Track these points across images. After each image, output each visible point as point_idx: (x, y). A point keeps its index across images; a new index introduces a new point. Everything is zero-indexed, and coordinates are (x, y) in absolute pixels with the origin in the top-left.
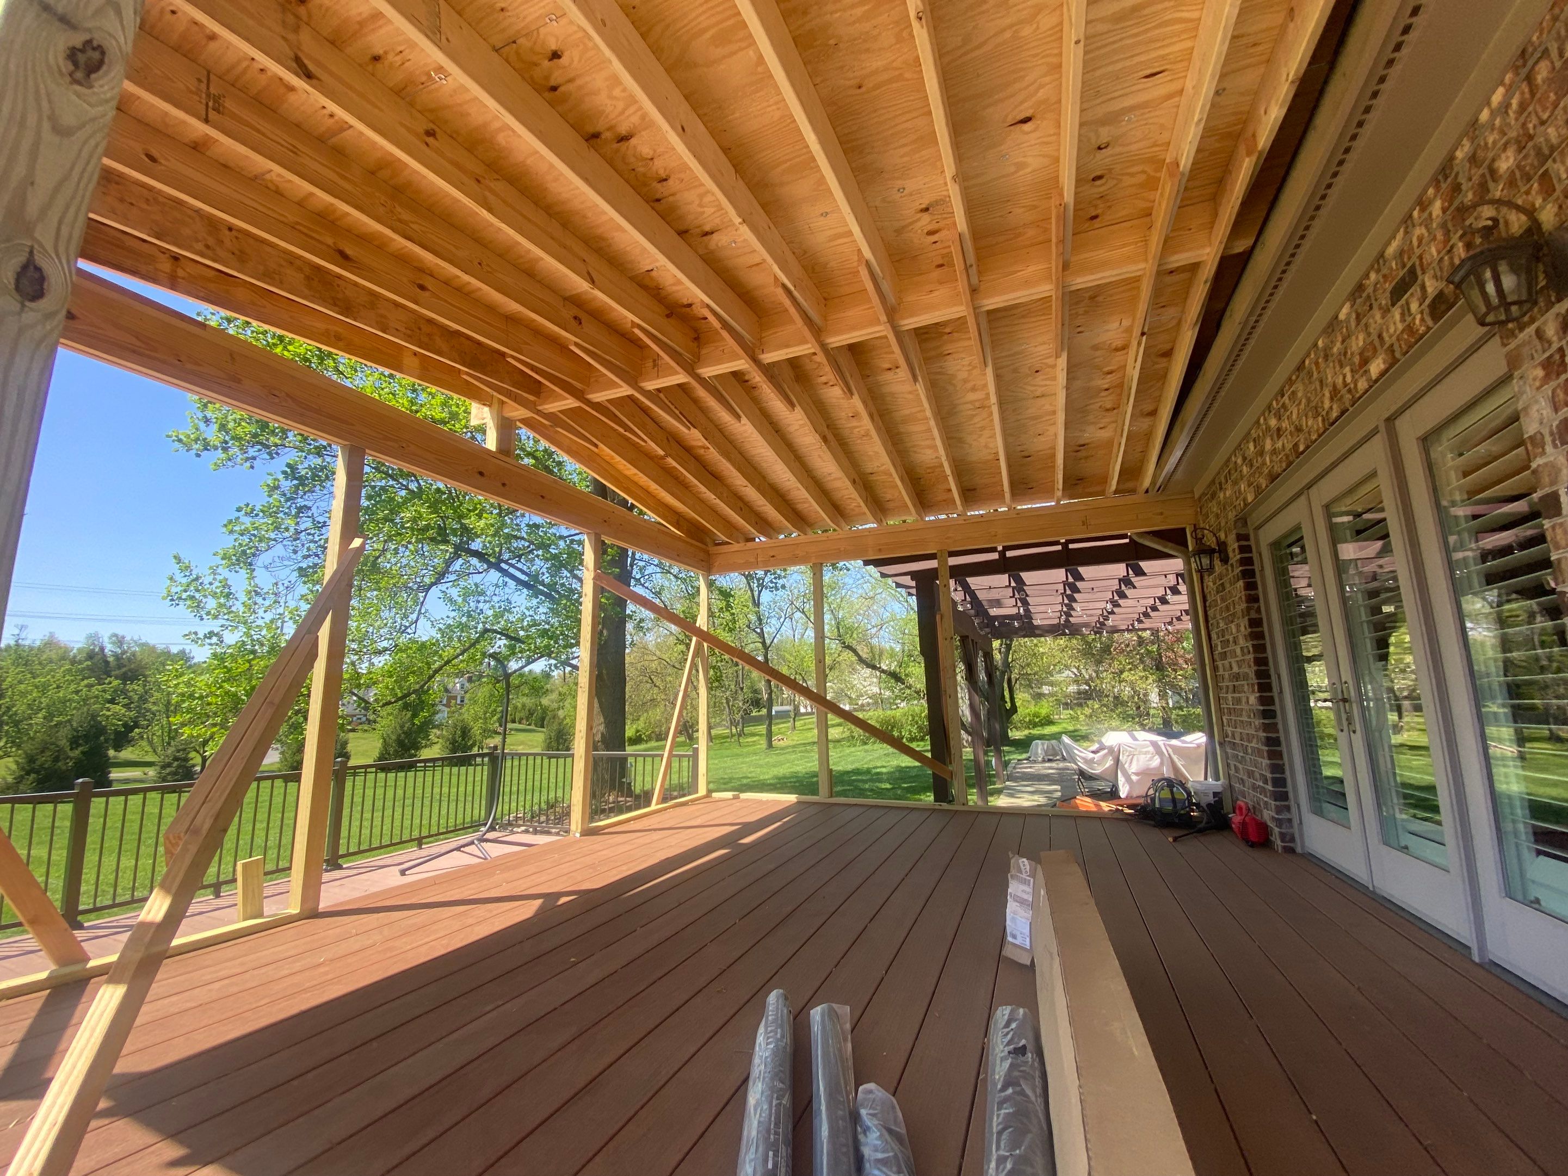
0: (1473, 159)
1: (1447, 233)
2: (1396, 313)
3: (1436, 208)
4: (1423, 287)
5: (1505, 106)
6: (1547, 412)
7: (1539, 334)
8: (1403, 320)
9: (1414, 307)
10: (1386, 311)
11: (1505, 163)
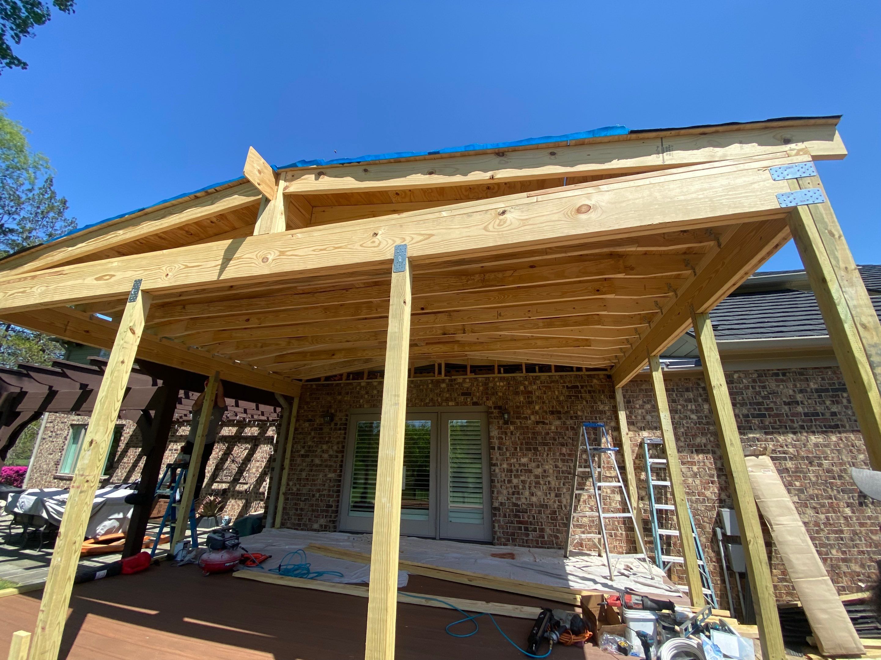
0: (493, 388)
1: (482, 394)
2: (462, 398)
3: (481, 388)
4: (472, 398)
5: (503, 387)
6: (497, 434)
7: (498, 422)
8: (464, 400)
9: (469, 400)
10: (458, 395)
11: (500, 394)
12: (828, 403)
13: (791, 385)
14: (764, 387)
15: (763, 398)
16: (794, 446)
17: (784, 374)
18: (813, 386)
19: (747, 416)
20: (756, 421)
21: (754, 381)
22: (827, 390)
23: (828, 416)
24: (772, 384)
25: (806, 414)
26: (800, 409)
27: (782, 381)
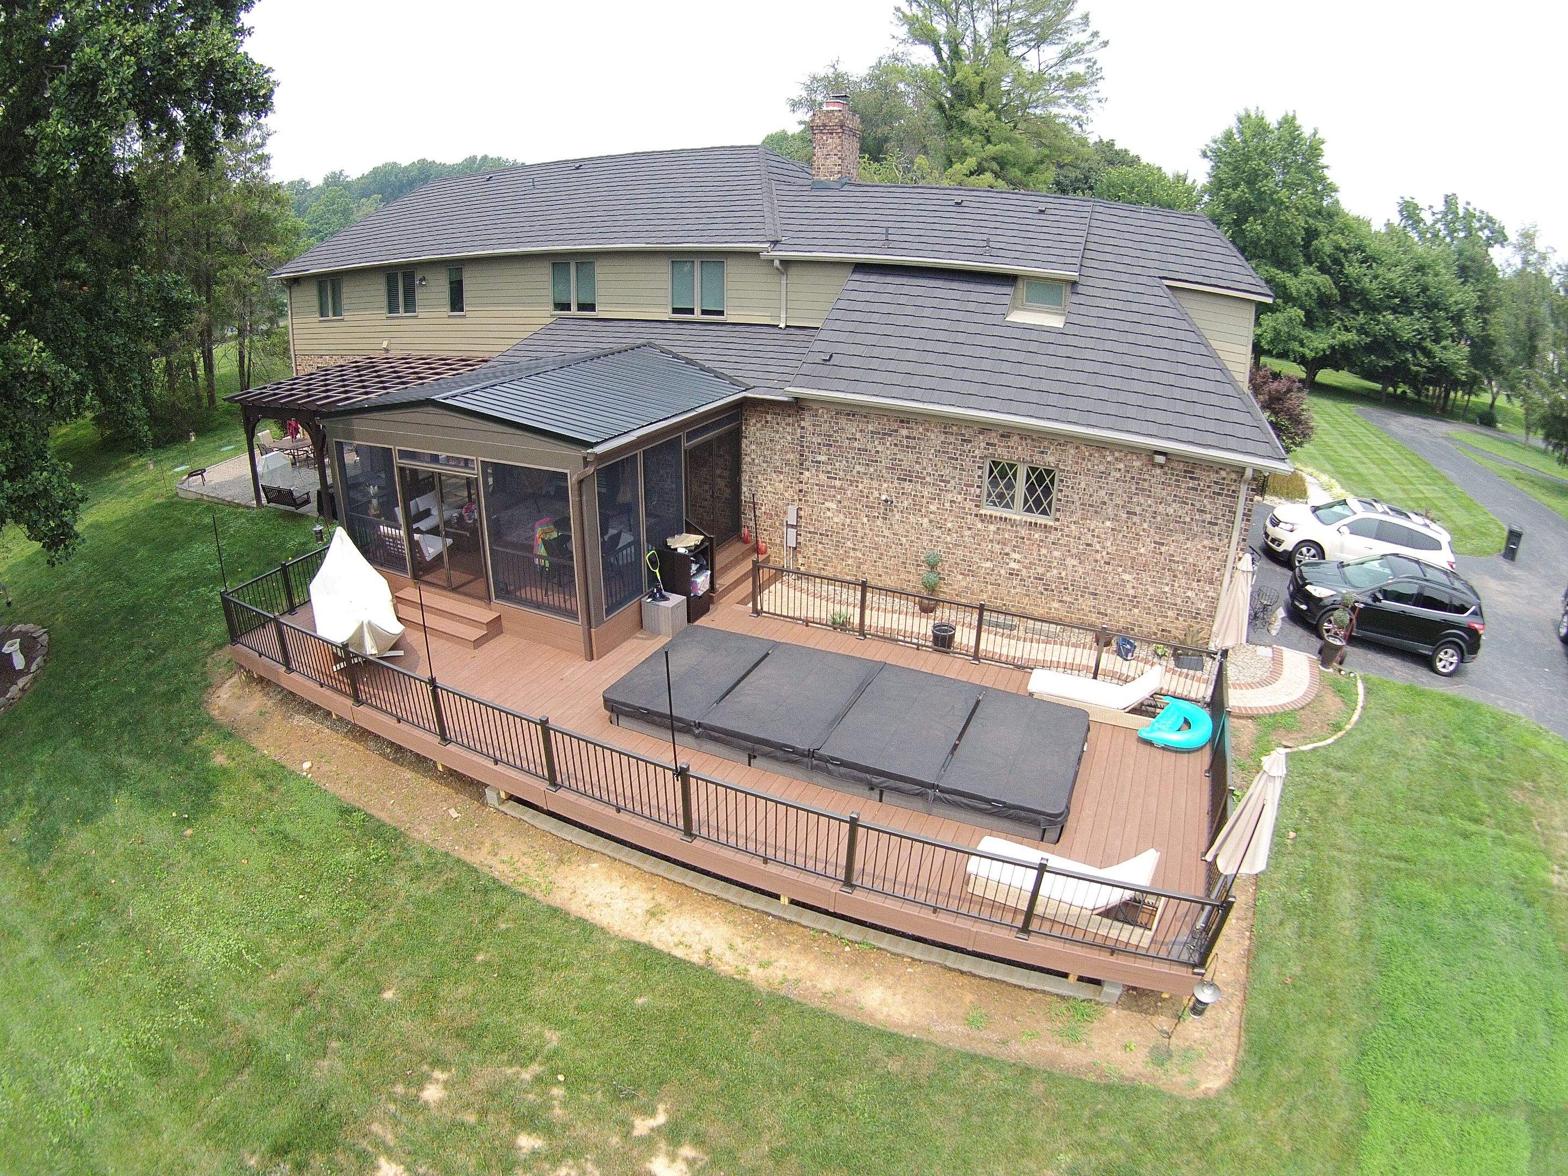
12: (876, 442)
13: (855, 424)
14: (837, 423)
15: (835, 432)
16: (844, 471)
17: (854, 415)
18: (870, 428)
19: (820, 444)
20: (824, 449)
21: (832, 417)
22: (879, 433)
23: (873, 452)
24: (843, 421)
25: (859, 449)
26: (856, 444)
27: (851, 420)
